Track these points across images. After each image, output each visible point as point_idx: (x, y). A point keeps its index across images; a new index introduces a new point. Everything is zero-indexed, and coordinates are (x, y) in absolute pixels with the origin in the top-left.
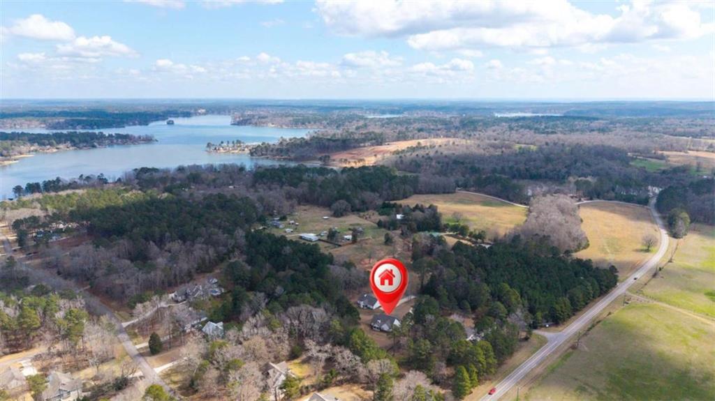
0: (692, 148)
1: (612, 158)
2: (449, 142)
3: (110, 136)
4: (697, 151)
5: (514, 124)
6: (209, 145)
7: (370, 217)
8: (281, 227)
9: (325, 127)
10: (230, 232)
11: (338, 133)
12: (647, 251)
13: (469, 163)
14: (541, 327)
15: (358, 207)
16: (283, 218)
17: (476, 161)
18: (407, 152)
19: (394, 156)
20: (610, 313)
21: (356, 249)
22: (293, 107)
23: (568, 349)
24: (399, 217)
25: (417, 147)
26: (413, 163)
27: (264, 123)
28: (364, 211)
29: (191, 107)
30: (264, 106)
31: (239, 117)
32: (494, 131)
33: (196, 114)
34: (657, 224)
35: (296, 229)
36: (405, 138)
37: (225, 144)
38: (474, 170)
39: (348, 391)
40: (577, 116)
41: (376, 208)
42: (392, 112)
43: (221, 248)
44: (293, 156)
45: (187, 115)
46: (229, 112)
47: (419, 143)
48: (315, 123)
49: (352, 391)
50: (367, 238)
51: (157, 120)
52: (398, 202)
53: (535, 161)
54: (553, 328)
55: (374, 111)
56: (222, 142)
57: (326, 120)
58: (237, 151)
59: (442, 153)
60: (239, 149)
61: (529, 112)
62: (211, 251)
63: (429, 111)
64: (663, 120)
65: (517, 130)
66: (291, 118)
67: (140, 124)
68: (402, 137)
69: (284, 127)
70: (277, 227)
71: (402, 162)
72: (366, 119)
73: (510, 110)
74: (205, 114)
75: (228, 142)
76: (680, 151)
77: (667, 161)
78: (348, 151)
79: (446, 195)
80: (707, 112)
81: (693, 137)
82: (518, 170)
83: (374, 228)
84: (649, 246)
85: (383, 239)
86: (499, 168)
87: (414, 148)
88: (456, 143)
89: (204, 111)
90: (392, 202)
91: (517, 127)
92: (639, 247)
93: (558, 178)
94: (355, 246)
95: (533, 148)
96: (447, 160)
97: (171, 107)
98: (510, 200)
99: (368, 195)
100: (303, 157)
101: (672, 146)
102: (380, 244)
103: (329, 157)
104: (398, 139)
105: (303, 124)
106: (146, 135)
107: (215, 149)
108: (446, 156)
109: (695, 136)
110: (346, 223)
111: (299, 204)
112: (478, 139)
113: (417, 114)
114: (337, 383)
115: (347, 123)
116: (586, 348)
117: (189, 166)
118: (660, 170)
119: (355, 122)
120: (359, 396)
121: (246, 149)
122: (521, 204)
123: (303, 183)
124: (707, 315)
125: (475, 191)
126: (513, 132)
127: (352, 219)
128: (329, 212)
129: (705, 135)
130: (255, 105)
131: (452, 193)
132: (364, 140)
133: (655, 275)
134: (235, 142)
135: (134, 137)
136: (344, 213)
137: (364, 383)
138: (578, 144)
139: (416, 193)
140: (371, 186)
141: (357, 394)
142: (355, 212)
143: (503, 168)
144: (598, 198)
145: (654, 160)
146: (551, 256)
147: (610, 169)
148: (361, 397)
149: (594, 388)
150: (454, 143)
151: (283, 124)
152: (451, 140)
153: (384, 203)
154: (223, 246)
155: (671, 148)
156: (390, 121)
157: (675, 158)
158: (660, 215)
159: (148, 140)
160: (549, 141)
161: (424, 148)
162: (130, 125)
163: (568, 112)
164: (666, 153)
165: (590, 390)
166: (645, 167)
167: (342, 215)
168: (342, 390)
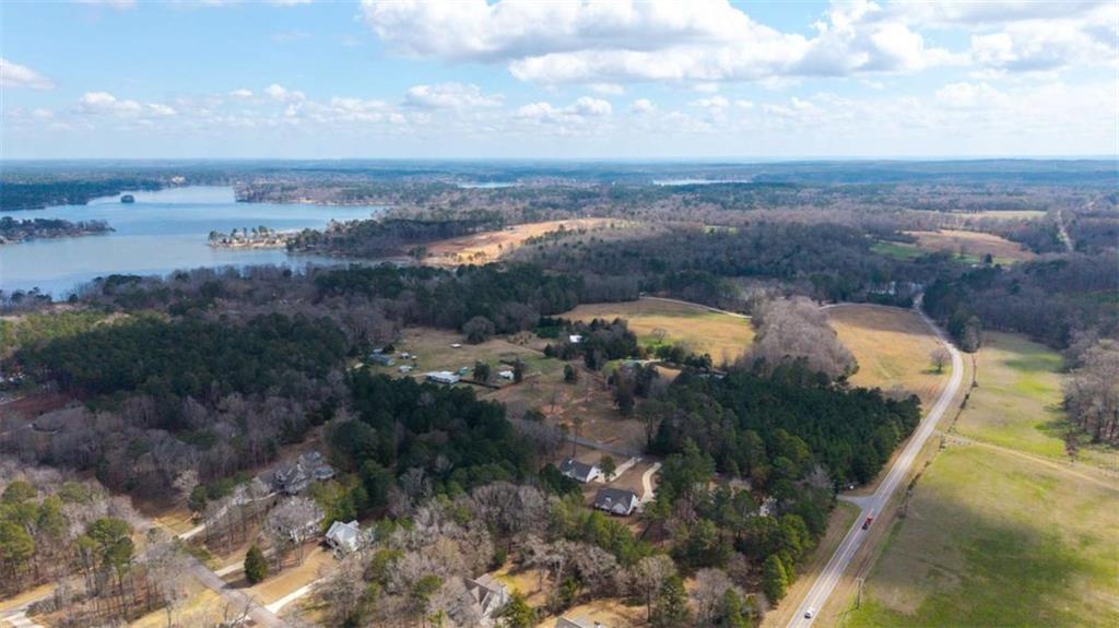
0: (944, 225)
1: (846, 242)
2: (604, 223)
3: (26, 223)
4: (953, 229)
5: (689, 196)
6: (212, 235)
7: (526, 342)
8: (390, 363)
9: (397, 203)
10: (321, 375)
11: (426, 211)
12: (939, 372)
13: (647, 255)
14: (844, 489)
15: (503, 326)
16: (389, 350)
17: (656, 252)
18: (547, 239)
19: (528, 247)
20: (928, 464)
21: (525, 391)
22: (335, 170)
23: (893, 519)
24: (574, 339)
25: (559, 232)
26: (562, 257)
27: (294, 198)
28: (513, 334)
29: (159, 172)
30: (285, 171)
31: (248, 189)
32: (663, 207)
33: (169, 185)
34: (935, 334)
35: (415, 365)
36: (535, 219)
37: (240, 234)
38: (657, 266)
39: (602, 610)
40: (773, 183)
41: (531, 327)
42: (498, 179)
43: (311, 402)
44: (360, 249)
45: (154, 186)
46: (227, 180)
47: (562, 227)
48: (380, 196)
49: (610, 609)
50: (533, 374)
51: (100, 195)
52: (565, 317)
53: (740, 249)
54: (860, 490)
55: (471, 177)
56: (235, 231)
57: (398, 191)
58: (262, 245)
59: (602, 241)
60: (266, 240)
61: (702, 178)
62: (297, 407)
63: (556, 177)
64: (895, 186)
65: (696, 205)
66: (338, 190)
67: (72, 202)
68: (529, 217)
69: (329, 203)
70: (383, 364)
71: (544, 256)
72: (462, 190)
73: (673, 175)
74: (184, 184)
75: (245, 230)
76: (931, 230)
77: (919, 244)
78: (451, 241)
79: (626, 303)
80: (946, 175)
81: (941, 210)
82: (719, 263)
83: (540, 358)
84: (940, 366)
85: (561, 373)
86: (691, 261)
87: (556, 234)
88: (616, 226)
89: (181, 179)
90: (555, 317)
91: (696, 199)
92: (927, 366)
93: (778, 273)
94: (519, 387)
95: (732, 230)
96: (612, 251)
97: (122, 174)
98: (719, 308)
99: (514, 308)
100: (380, 251)
101: (919, 223)
102: (559, 382)
103: (424, 249)
104: (525, 221)
105: (360, 197)
106: (93, 221)
107: (224, 241)
108: (609, 246)
109: (943, 209)
110: (493, 353)
111: (405, 326)
112: (646, 219)
113: (538, 182)
114: (581, 599)
115: (433, 196)
116: (917, 515)
117: (193, 270)
118: (911, 257)
119: (444, 194)
120: (623, 616)
121: (278, 241)
122: (738, 312)
123: (405, 292)
124: (1050, 456)
125: (667, 297)
126: (690, 207)
127: (498, 347)
128: (460, 337)
129: (957, 208)
130: (268, 170)
131: (634, 300)
132: (474, 223)
133: (963, 406)
134: (258, 230)
135: (72, 225)
136: (484, 337)
137: (624, 596)
138: (794, 223)
139: (581, 302)
140: (516, 293)
141: (618, 613)
142: (500, 335)
143: (697, 261)
144: (844, 299)
145: (900, 244)
146: (817, 385)
147: (848, 258)
148: (626, 617)
149: (951, 571)
150: (612, 226)
151: (328, 198)
152: (608, 222)
153: (542, 319)
154: (313, 398)
155: (919, 226)
156: (501, 194)
157: (929, 240)
158: (933, 321)
159: (98, 229)
160: (749, 220)
161: (570, 232)
162: (53, 205)
163: (758, 177)
164: (914, 233)
165: (946, 573)
166: (891, 255)
167: (481, 340)
168: (593, 610)
